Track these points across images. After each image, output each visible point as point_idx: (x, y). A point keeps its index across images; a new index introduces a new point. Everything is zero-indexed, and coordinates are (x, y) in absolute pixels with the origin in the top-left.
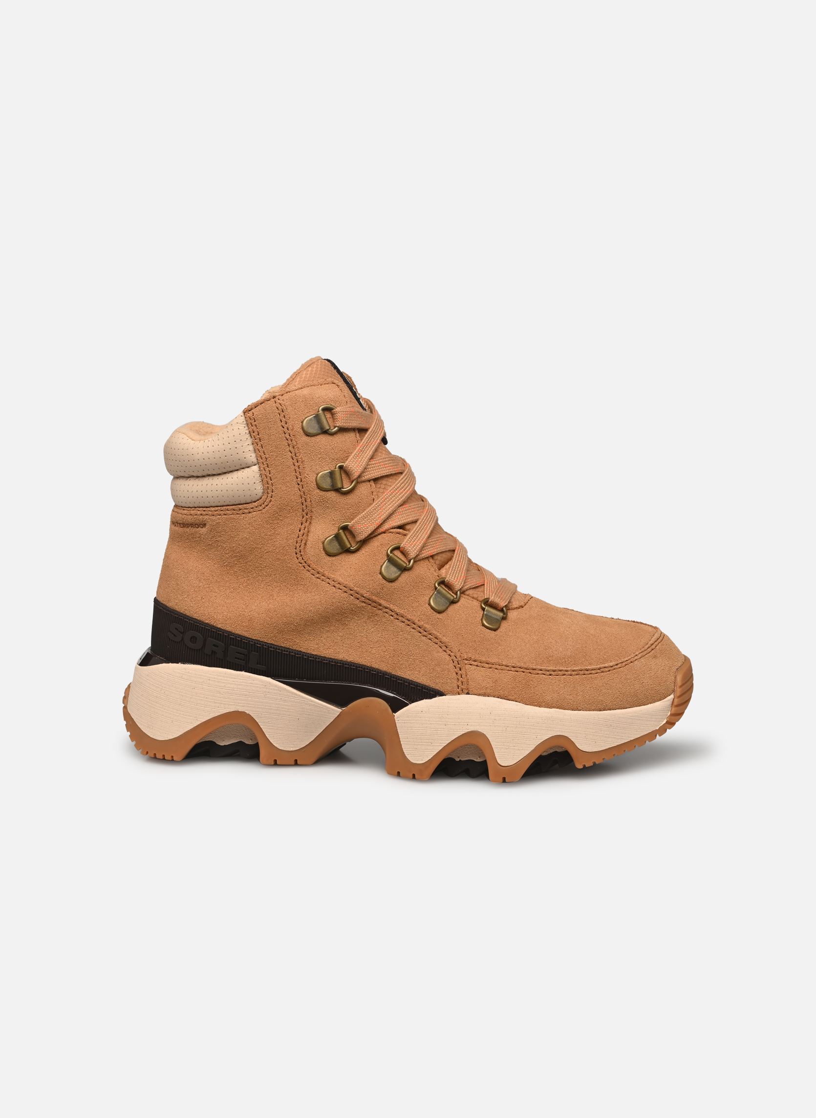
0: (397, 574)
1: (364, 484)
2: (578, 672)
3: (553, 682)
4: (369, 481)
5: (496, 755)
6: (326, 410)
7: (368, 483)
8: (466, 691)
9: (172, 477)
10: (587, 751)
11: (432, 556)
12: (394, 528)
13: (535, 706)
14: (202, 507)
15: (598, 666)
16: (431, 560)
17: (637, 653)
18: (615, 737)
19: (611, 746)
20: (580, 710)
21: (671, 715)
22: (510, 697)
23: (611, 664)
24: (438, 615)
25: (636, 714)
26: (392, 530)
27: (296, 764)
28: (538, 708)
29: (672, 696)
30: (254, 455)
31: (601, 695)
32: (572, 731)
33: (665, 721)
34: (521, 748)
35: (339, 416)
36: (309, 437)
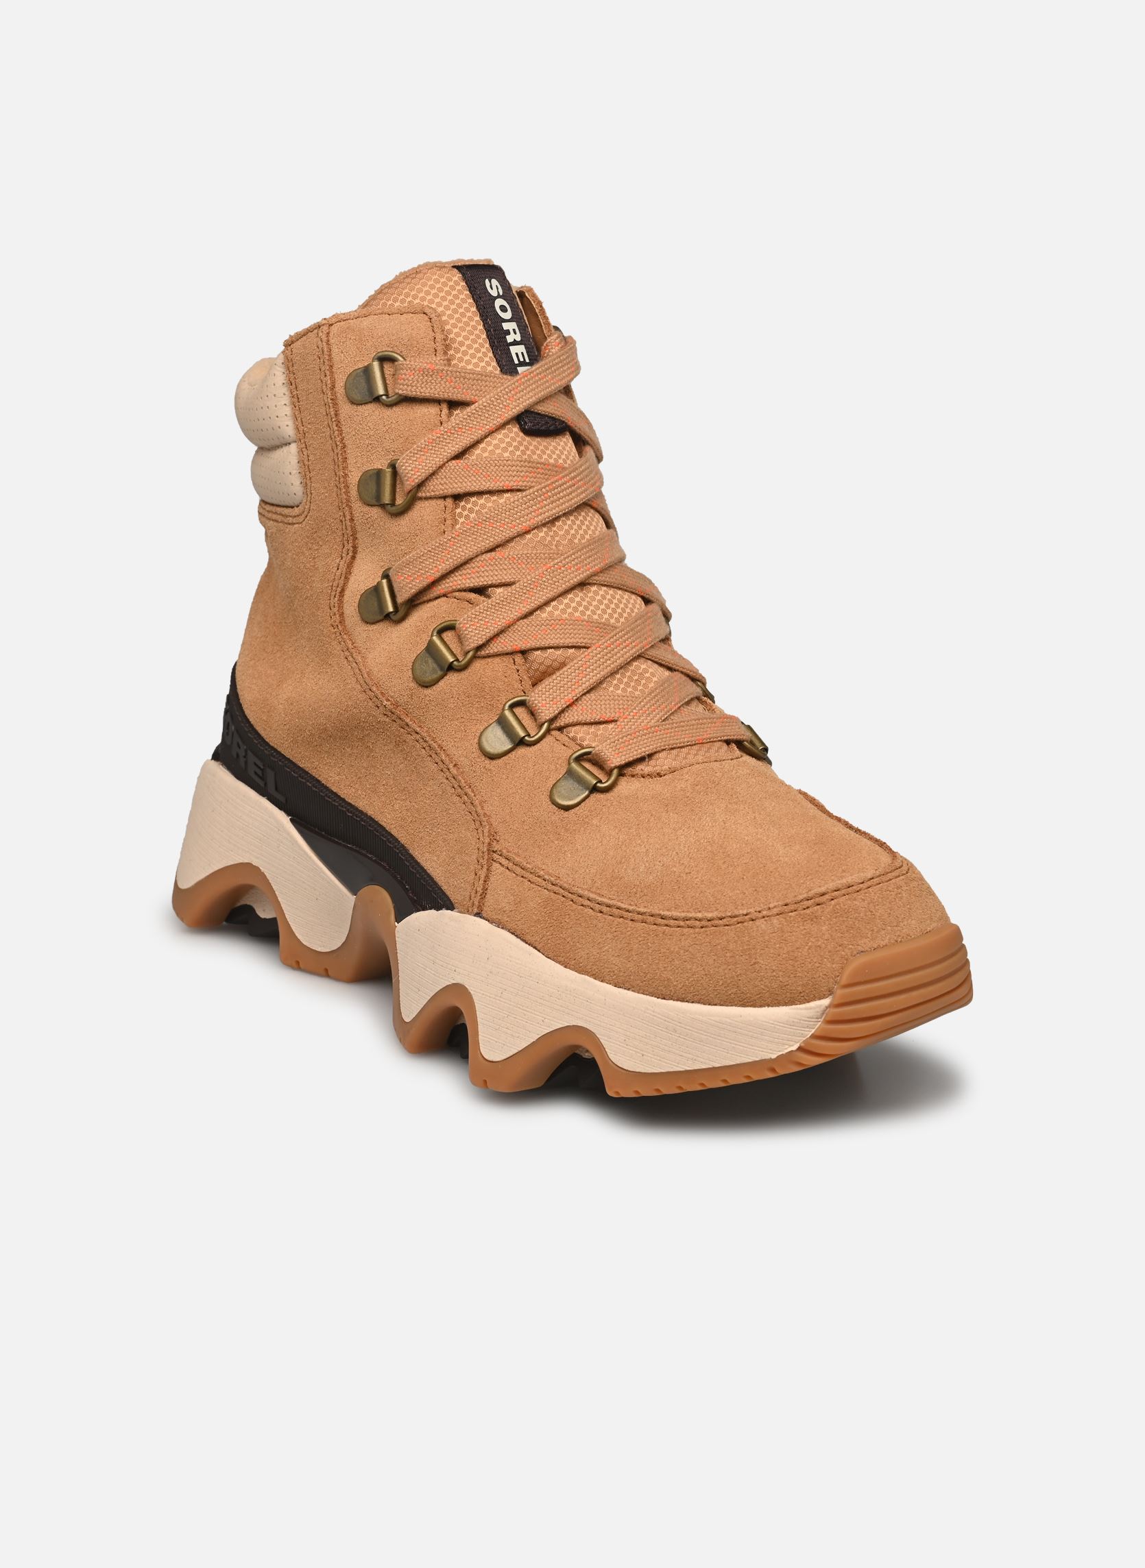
0: (435, 676)
1: (427, 503)
2: (643, 917)
3: (600, 925)
4: (444, 498)
5: (480, 1037)
6: (384, 359)
7: (441, 502)
8: (476, 910)
9: (256, 448)
10: (626, 1068)
11: (524, 653)
12: (465, 590)
13: (559, 962)
14: (273, 505)
15: (683, 915)
16: (519, 658)
17: (771, 906)
18: (681, 1053)
19: (672, 1070)
20: (629, 989)
21: (814, 1037)
22: (528, 938)
23: (709, 915)
24: (487, 761)
25: (729, 1021)
26: (457, 594)
27: (326, 974)
28: (562, 967)
29: (826, 1002)
30: (290, 423)
31: (669, 968)
32: (602, 1024)
33: (795, 1048)
34: (517, 1035)
35: (405, 374)
36: (355, 406)
